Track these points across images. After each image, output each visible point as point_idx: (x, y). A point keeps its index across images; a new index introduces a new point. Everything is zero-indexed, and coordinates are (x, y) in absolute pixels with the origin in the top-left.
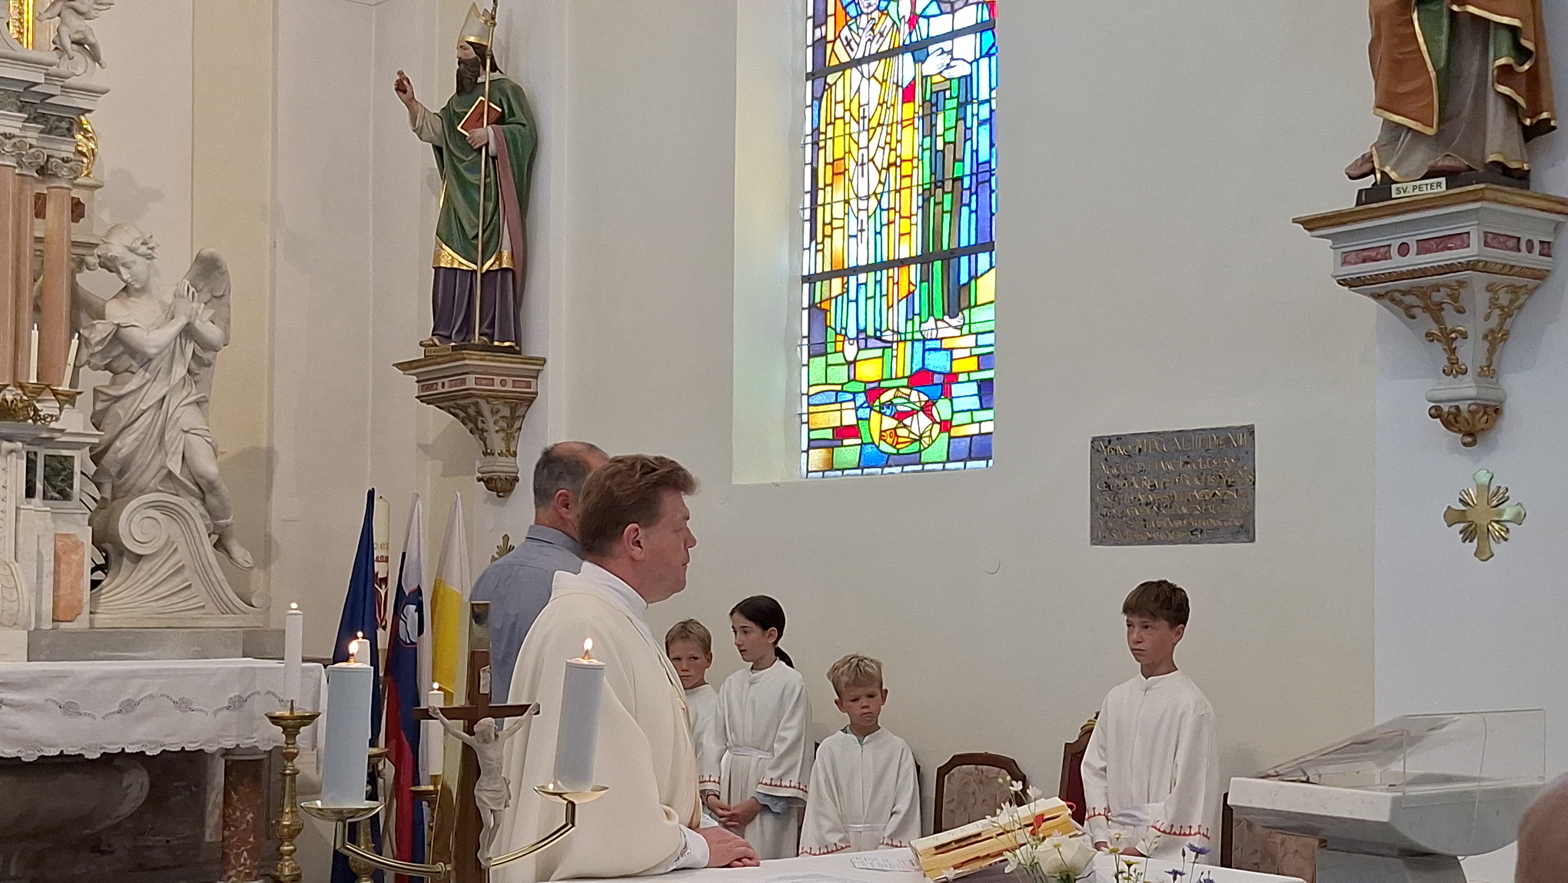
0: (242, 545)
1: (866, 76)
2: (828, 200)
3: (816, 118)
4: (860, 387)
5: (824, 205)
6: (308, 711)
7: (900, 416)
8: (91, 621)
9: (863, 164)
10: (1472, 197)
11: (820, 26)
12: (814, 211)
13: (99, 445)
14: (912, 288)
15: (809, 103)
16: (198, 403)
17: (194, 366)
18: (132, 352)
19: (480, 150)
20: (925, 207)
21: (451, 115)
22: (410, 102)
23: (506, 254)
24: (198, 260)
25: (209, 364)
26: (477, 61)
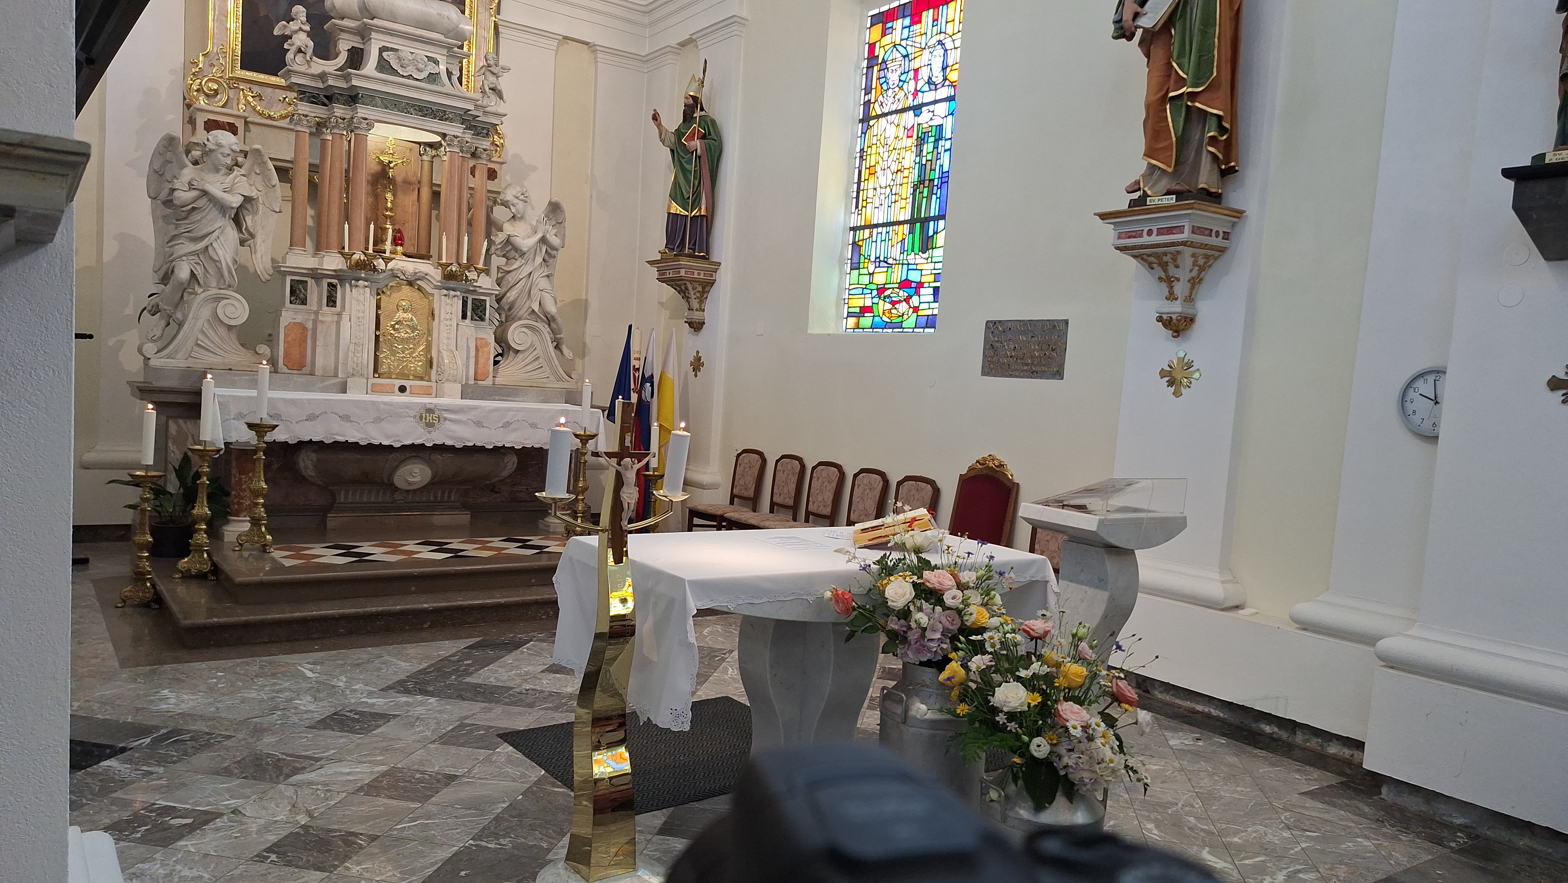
0: (568, 348)
1: (889, 122)
2: (866, 188)
3: (863, 144)
4: (874, 287)
5: (863, 190)
6: (595, 432)
8: (494, 381)
9: (884, 170)
12: (858, 193)
13: (499, 295)
14: (905, 236)
15: (859, 135)
16: (548, 276)
17: (547, 257)
18: (516, 249)
19: (693, 152)
20: (914, 194)
21: (679, 133)
22: (659, 126)
23: (703, 207)
24: (550, 203)
25: (554, 257)
26: (693, 106)
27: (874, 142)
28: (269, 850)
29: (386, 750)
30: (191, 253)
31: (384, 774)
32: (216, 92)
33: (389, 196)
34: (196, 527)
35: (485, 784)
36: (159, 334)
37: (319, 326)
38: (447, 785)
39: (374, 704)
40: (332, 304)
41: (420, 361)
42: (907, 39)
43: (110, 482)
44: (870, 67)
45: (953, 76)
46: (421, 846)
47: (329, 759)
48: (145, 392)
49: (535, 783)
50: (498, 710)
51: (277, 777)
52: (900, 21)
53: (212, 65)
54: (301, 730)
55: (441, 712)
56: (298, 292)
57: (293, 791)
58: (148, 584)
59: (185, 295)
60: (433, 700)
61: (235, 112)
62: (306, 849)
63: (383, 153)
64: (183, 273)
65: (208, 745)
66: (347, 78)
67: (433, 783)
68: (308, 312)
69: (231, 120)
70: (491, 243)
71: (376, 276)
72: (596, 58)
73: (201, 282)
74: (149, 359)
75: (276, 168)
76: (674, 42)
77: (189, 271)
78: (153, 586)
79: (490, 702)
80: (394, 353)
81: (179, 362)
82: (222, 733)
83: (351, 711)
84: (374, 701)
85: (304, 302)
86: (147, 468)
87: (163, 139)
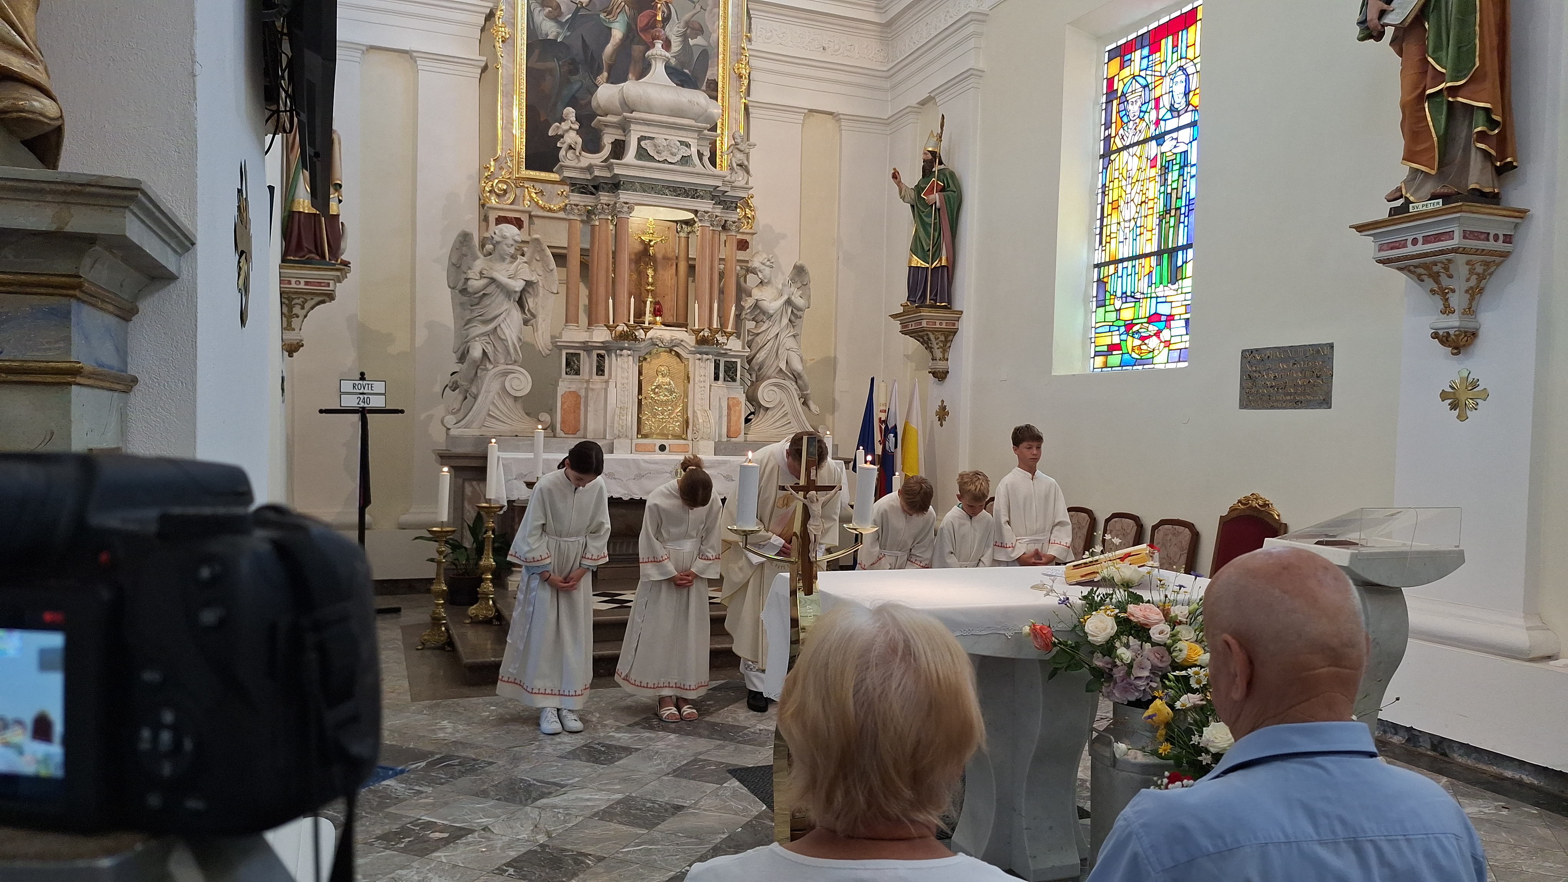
0: (814, 403)
1: (1131, 154)
2: (1109, 223)
3: (1104, 179)
4: (1122, 323)
5: (1106, 226)
7: (1143, 339)
8: (745, 437)
9: (1128, 203)
10: (1456, 210)
11: (1108, 129)
12: (1101, 229)
13: (749, 356)
14: (1152, 269)
15: (1101, 171)
16: (794, 336)
17: (793, 318)
18: (764, 312)
19: (932, 205)
20: (1160, 225)
21: (919, 189)
22: (899, 183)
23: (944, 258)
24: (795, 267)
25: (801, 317)
26: (932, 160)
27: (1116, 176)
28: (508, 865)
29: (624, 780)
30: (483, 334)
31: (619, 802)
32: (505, 191)
33: (650, 272)
34: (483, 576)
35: (708, 816)
36: (457, 406)
37: (590, 393)
38: (673, 814)
39: (620, 738)
40: (600, 373)
41: (677, 422)
42: (1146, 69)
43: (416, 538)
44: (1109, 102)
45: (1195, 101)
46: (642, 868)
47: (573, 786)
48: (444, 458)
49: (756, 818)
50: (731, 747)
51: (526, 800)
52: (1138, 52)
53: (501, 168)
54: (553, 759)
55: (679, 747)
56: (572, 363)
57: (537, 813)
58: (443, 629)
59: (479, 371)
60: (672, 736)
61: (521, 208)
62: (540, 865)
63: (644, 233)
64: (476, 352)
65: (472, 770)
66: (610, 168)
67: (662, 812)
68: (581, 381)
69: (517, 215)
70: (740, 308)
71: (637, 345)
72: (840, 126)
73: (492, 359)
74: (449, 429)
75: (554, 255)
76: (914, 102)
77: (481, 351)
78: (447, 630)
79: (725, 739)
80: (655, 415)
81: (474, 431)
82: (486, 760)
83: (599, 744)
84: (620, 735)
85: (577, 373)
86: (442, 524)
87: (459, 235)
